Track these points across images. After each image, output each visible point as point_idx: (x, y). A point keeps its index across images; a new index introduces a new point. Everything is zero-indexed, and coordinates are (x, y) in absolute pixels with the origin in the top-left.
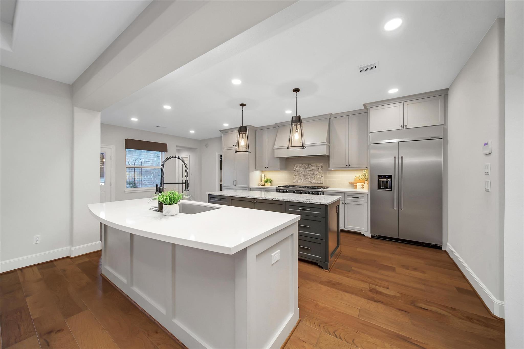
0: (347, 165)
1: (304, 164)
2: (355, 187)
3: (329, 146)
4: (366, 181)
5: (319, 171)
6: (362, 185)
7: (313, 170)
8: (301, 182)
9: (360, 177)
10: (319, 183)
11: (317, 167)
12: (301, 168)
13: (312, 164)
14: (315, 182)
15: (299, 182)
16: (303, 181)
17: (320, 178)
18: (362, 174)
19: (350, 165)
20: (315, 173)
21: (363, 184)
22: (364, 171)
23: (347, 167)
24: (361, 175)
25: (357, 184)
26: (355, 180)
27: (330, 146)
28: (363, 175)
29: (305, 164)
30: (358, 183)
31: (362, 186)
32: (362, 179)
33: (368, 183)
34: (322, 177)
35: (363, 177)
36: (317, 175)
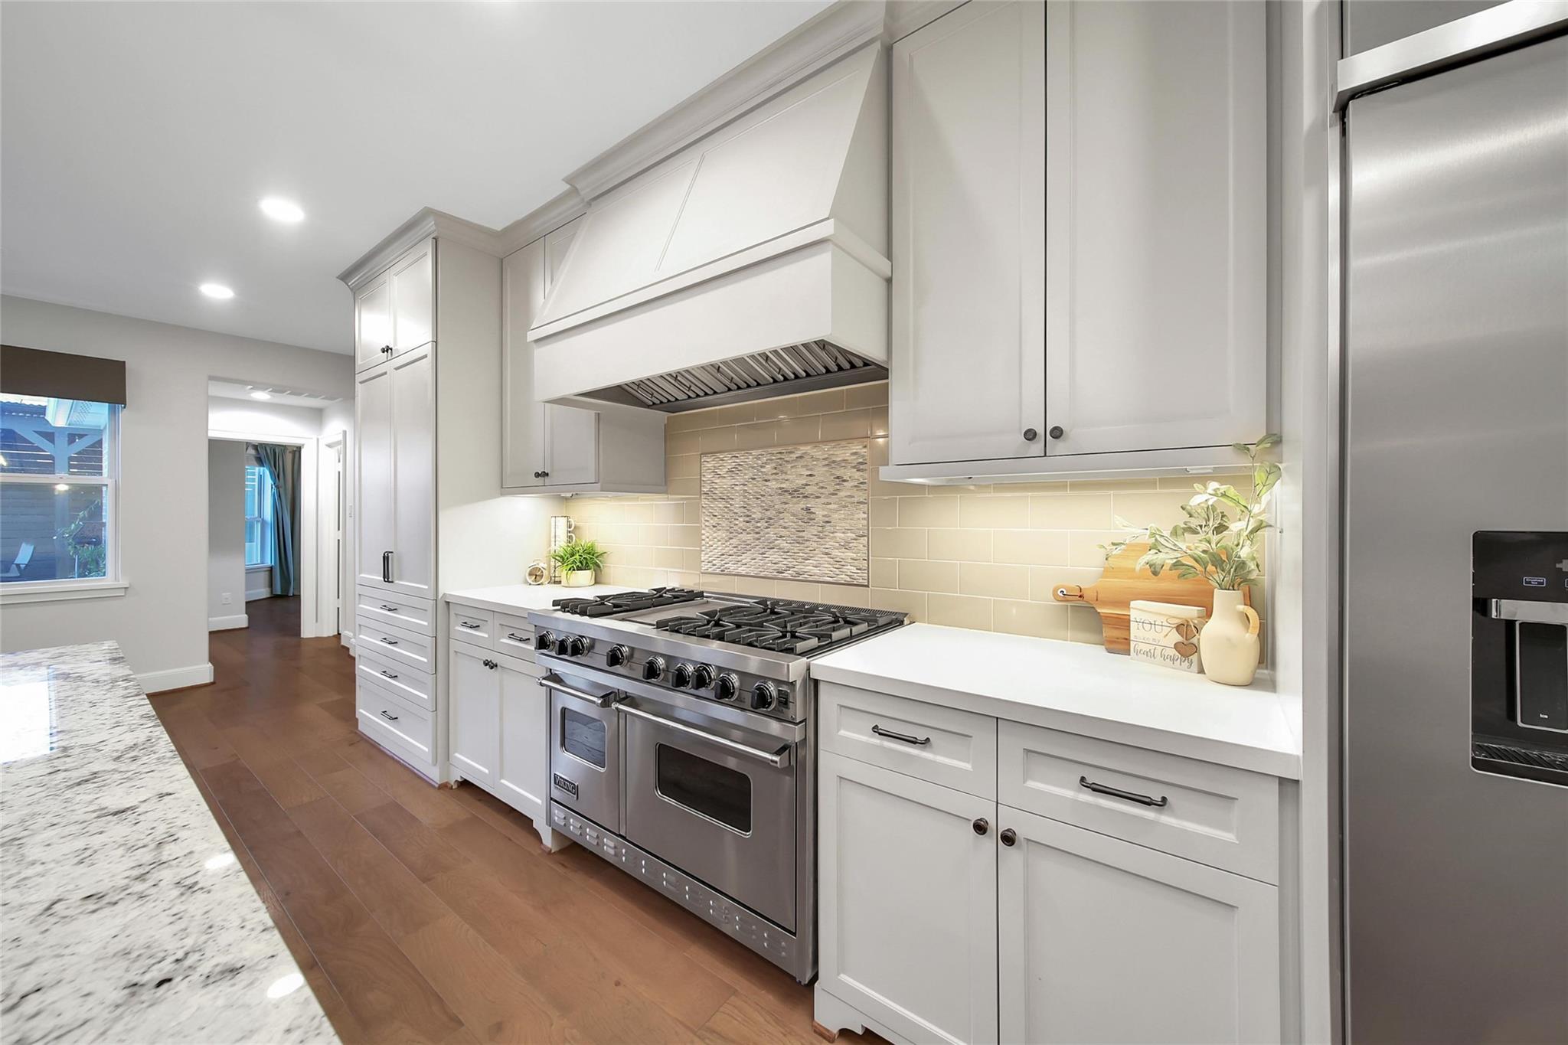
0: (1030, 435)
1: (754, 453)
2: (1109, 632)
3: (885, 283)
4: (1232, 587)
5: (842, 494)
6: (1178, 628)
7: (809, 490)
8: (742, 570)
9: (1155, 547)
10: (843, 578)
11: (831, 463)
12: (740, 479)
13: (804, 449)
14: (816, 571)
15: (732, 568)
16: (749, 563)
17: (846, 546)
18: (1181, 518)
19: (1057, 433)
20: (820, 512)
21: (1191, 612)
22: (1197, 486)
23: (1036, 448)
24: (1175, 532)
25: (1126, 605)
26: (1108, 572)
27: (889, 281)
28: (1194, 532)
29: (760, 452)
30: (1133, 604)
31: (1176, 637)
32: (1177, 565)
33: (1251, 613)
34: (864, 540)
35: (1193, 545)
36: (828, 527)
